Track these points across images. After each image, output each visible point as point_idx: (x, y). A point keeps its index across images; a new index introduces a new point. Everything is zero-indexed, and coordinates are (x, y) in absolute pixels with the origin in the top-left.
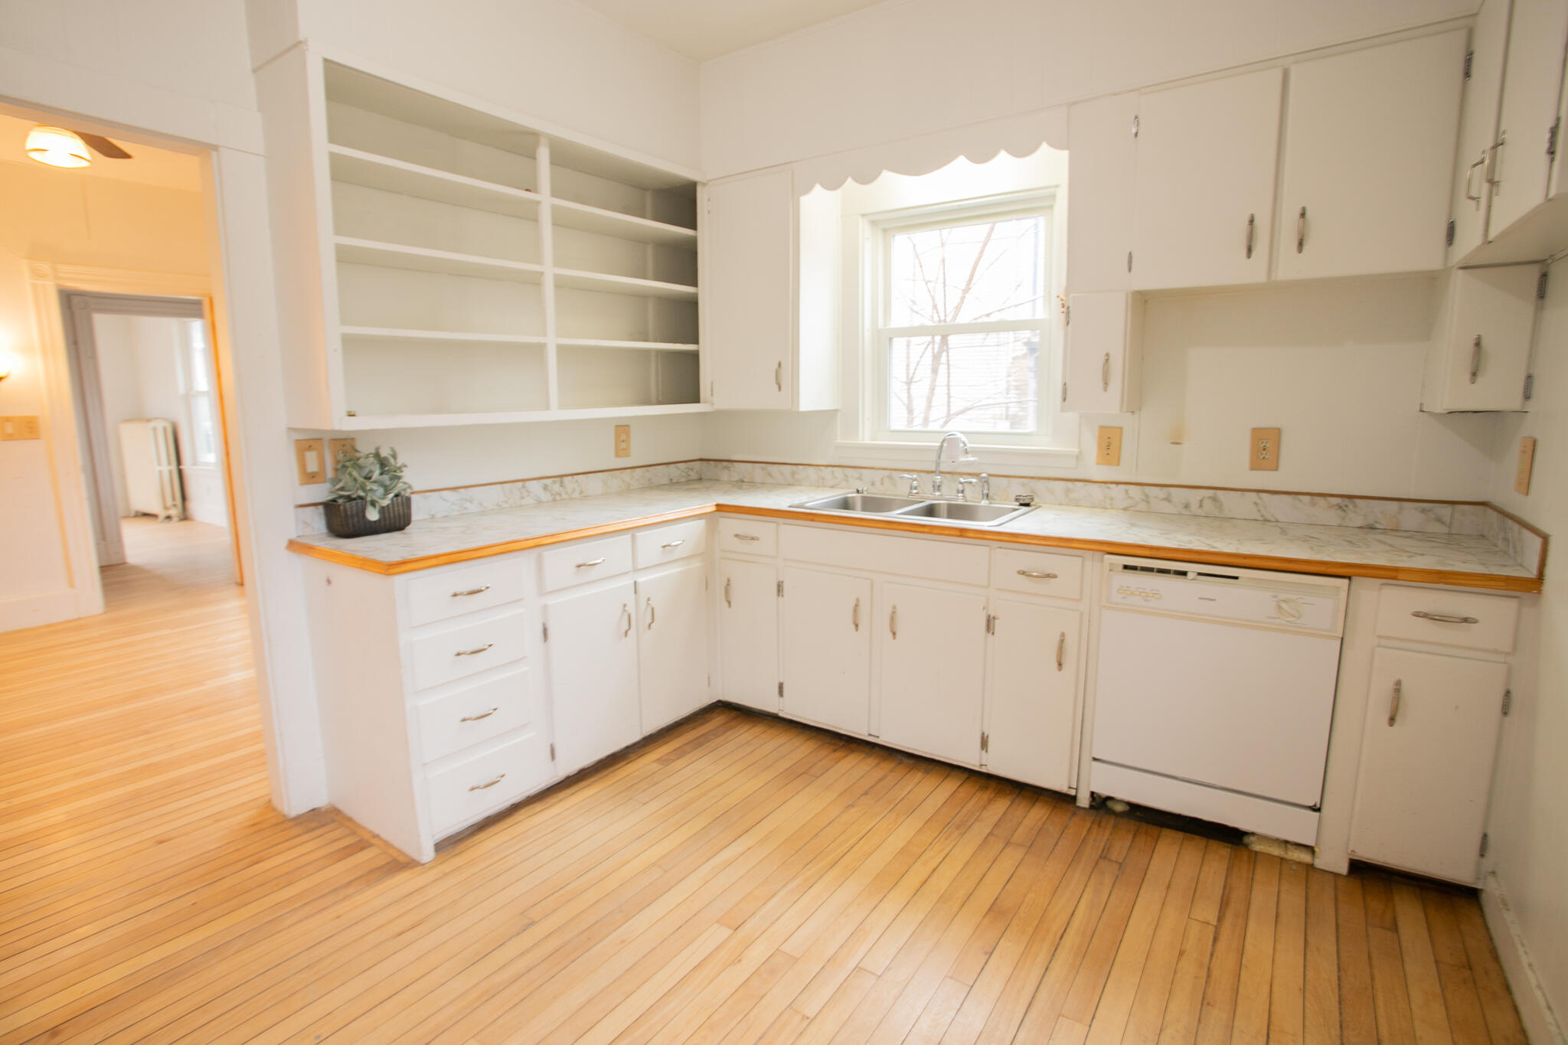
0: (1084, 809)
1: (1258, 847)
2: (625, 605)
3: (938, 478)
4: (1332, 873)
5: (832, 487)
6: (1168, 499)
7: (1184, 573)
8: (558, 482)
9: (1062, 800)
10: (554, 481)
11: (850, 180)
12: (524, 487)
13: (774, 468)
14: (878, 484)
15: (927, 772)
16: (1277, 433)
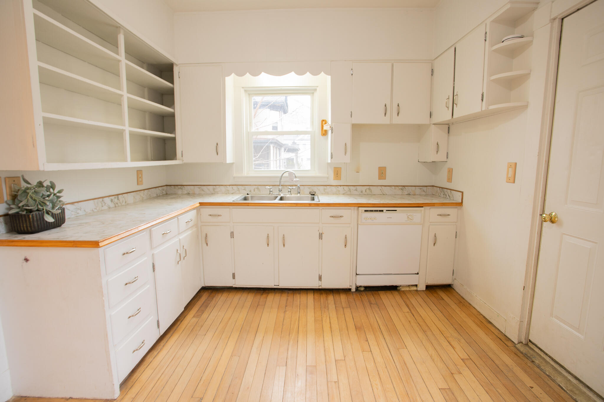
0: (354, 292)
1: (403, 289)
2: (177, 250)
3: (280, 187)
4: (422, 291)
5: (232, 194)
6: (356, 190)
7: (382, 211)
8: (117, 198)
9: (347, 291)
10: (115, 197)
11: (248, 73)
12: (103, 201)
13: (205, 187)
14: (252, 191)
15: (300, 294)
16: (385, 168)
